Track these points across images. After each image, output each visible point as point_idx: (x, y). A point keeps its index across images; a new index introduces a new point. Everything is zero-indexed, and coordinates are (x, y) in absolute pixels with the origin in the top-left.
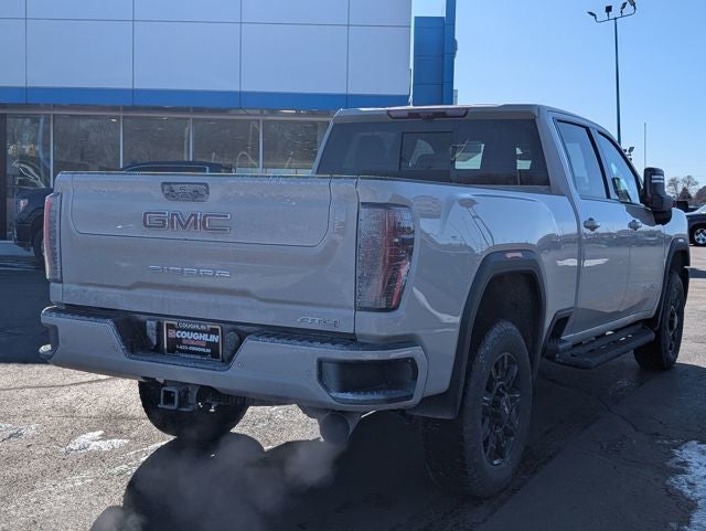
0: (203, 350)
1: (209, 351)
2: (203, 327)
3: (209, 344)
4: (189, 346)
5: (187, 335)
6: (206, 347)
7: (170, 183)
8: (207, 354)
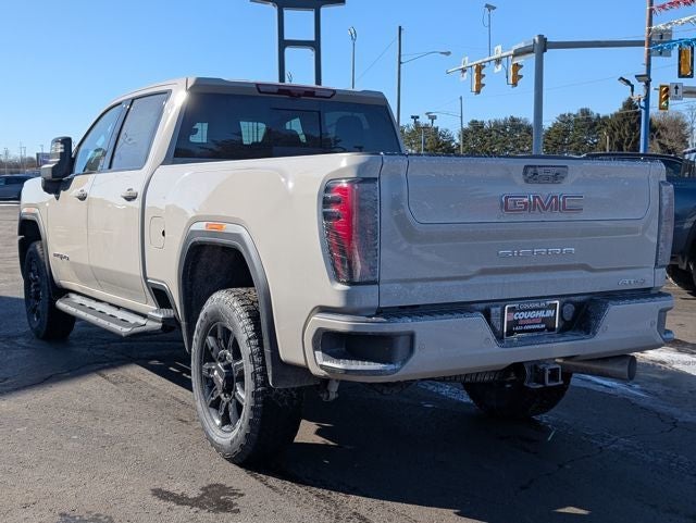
0: (538, 326)
1: (543, 326)
2: (543, 304)
3: (544, 320)
4: (524, 325)
5: (524, 315)
6: (542, 323)
7: (535, 166)
8: (542, 330)
